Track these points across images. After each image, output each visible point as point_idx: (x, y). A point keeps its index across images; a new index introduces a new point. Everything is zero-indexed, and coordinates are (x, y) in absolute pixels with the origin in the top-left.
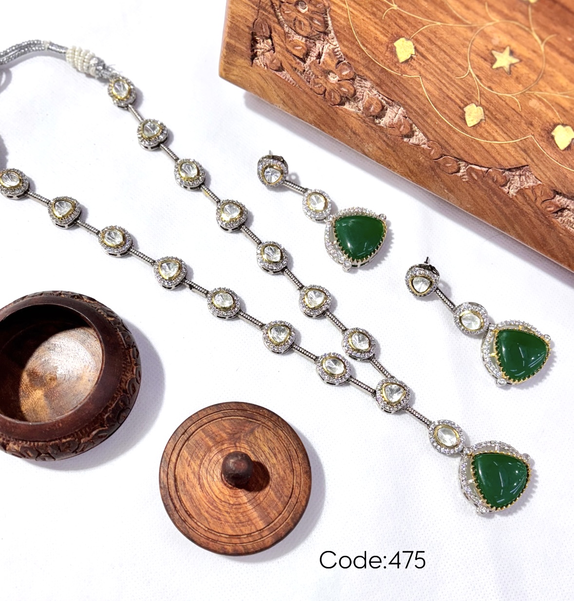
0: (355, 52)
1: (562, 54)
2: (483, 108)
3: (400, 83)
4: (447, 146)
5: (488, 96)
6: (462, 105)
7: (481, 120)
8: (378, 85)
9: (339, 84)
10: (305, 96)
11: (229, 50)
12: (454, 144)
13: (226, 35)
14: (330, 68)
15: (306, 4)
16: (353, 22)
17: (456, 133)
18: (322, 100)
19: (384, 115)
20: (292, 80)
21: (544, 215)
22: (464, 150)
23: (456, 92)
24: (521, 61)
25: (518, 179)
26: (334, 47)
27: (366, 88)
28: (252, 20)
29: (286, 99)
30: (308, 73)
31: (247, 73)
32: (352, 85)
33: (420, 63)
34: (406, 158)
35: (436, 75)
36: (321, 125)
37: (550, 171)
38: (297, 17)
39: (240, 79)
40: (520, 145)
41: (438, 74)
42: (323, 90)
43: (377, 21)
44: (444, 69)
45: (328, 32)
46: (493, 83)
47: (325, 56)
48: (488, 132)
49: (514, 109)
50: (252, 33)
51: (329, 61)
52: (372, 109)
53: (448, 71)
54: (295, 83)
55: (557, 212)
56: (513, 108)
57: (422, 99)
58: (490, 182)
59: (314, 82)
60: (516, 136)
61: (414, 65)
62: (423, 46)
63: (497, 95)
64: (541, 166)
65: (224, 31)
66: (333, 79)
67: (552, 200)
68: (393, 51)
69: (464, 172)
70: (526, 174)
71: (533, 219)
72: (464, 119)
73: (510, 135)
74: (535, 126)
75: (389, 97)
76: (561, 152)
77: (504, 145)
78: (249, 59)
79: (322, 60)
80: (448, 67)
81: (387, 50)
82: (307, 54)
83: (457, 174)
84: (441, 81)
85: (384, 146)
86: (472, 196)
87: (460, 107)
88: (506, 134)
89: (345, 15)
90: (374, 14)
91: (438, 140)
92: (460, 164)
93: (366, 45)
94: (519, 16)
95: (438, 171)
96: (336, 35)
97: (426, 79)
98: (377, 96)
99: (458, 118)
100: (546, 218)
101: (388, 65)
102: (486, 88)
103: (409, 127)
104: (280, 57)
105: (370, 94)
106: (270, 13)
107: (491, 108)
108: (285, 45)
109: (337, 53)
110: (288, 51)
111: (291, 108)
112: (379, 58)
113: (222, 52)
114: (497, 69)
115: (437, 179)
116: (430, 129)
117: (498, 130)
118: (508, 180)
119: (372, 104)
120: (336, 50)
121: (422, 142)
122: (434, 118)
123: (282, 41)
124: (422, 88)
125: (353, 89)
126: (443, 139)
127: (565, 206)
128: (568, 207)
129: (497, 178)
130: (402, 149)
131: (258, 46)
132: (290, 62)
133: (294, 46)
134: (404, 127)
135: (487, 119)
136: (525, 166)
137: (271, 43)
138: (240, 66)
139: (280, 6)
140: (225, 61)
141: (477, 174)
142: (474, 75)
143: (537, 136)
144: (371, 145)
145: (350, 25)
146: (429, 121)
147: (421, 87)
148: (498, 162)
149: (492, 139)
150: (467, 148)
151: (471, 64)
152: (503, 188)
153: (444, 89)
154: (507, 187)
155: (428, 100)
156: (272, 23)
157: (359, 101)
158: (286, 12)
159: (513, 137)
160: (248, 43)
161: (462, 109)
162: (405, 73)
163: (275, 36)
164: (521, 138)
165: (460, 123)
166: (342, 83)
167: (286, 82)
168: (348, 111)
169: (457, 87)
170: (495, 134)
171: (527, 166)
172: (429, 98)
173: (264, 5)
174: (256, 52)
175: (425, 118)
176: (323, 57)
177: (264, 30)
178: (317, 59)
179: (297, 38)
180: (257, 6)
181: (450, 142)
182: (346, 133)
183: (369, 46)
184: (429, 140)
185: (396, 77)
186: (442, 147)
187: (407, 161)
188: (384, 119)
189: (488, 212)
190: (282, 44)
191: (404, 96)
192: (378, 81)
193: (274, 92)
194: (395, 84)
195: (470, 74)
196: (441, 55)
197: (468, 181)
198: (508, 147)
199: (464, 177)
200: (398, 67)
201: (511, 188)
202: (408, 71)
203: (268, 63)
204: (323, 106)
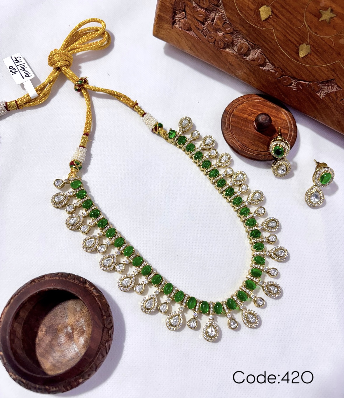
0: (235, 16)
2: (310, 46)
3: (261, 33)
4: (286, 70)
5: (314, 38)
6: (298, 45)
7: (309, 53)
8: (247, 35)
9: (224, 36)
10: (203, 44)
11: (159, 19)
12: (290, 69)
13: (158, 10)
14: (219, 27)
17: (292, 62)
18: (213, 46)
19: (249, 54)
20: (196, 35)
21: (341, 109)
22: (295, 72)
23: (294, 37)
24: (337, 15)
25: (327, 88)
26: (222, 14)
27: (240, 38)
29: (192, 47)
30: (205, 30)
31: (170, 33)
32: (232, 36)
33: (274, 20)
34: (260, 78)
35: (283, 27)
36: (212, 61)
39: (165, 36)
40: (331, 67)
41: (285, 27)
42: (214, 40)
44: (289, 23)
45: (220, 5)
46: (318, 30)
47: (216, 20)
48: (312, 60)
49: (329, 46)
50: (174, 8)
51: (219, 22)
52: (242, 50)
53: (291, 24)
54: (198, 37)
56: (329, 44)
57: (273, 43)
58: (310, 90)
59: (209, 36)
60: (329, 62)
61: (270, 22)
62: (277, 9)
63: (320, 37)
64: (342, 79)
65: (157, 8)
66: (220, 34)
68: (258, 14)
69: (295, 85)
70: (332, 84)
71: (334, 111)
72: (298, 54)
73: (325, 61)
74: (342, 55)
75: (254, 43)
77: (320, 67)
78: (171, 24)
79: (214, 22)
80: (291, 22)
81: (254, 14)
82: (206, 20)
83: (290, 86)
84: (286, 31)
85: (248, 72)
87: (296, 46)
88: (323, 61)
91: (281, 67)
92: (292, 81)
93: (242, 11)
95: (279, 84)
96: (223, 6)
97: (277, 30)
98: (246, 42)
99: (294, 53)
101: (254, 23)
102: (314, 33)
103: (263, 60)
104: (190, 22)
105: (242, 42)
107: (316, 45)
108: (193, 14)
109: (224, 18)
110: (194, 18)
111: (194, 52)
112: (249, 19)
113: (155, 20)
114: (322, 21)
115: (278, 89)
116: (277, 61)
117: (318, 59)
118: (320, 88)
119: (243, 47)
120: (223, 16)
121: (271, 68)
122: (279, 53)
123: (192, 12)
124: (274, 36)
125: (232, 39)
126: (284, 66)
129: (314, 88)
130: (258, 73)
131: (177, 16)
132: (195, 25)
133: (198, 15)
134: (261, 60)
135: (312, 53)
136: (332, 80)
137: (184, 14)
138: (166, 28)
140: (157, 26)
141: (302, 86)
142: (307, 26)
143: (342, 61)
144: (240, 71)
146: (276, 56)
148: (316, 78)
149: (313, 64)
150: (298, 71)
151: (306, 19)
152: (317, 93)
153: (287, 35)
154: (319, 93)
155: (277, 43)
156: (186, 1)
157: (235, 46)
159: (327, 63)
160: (171, 14)
161: (297, 47)
162: (263, 27)
163: (188, 9)
164: (332, 63)
165: (295, 56)
166: (226, 35)
167: (191, 36)
168: (228, 52)
169: (295, 33)
170: (316, 61)
171: (334, 79)
172: (278, 42)
174: (176, 20)
175: (274, 54)
176: (215, 21)
177: (181, 6)
178: (212, 22)
179: (200, 9)
181: (288, 67)
182: (226, 65)
183: (244, 12)
184: (275, 67)
185: (258, 30)
186: (283, 71)
187: (261, 80)
188: (249, 56)
189: (308, 108)
190: (191, 14)
191: (262, 42)
192: (247, 33)
193: (185, 43)
194: (257, 35)
195: (305, 25)
196: (288, 15)
197: (296, 90)
198: (323, 69)
199: (295, 88)
200: (260, 24)
201: (322, 93)
202: (266, 26)
203: (182, 26)
204: (213, 50)
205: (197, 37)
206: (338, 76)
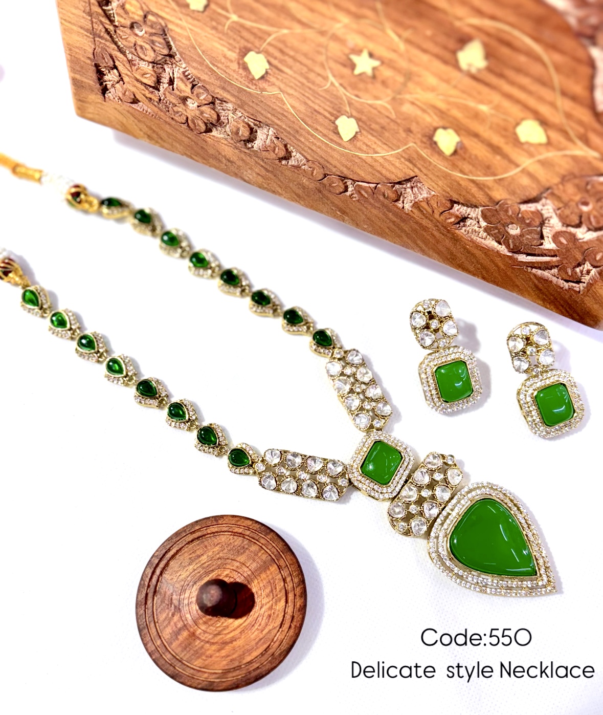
0: (207, 74)
1: (425, 51)
2: (356, 120)
3: (262, 102)
4: (328, 165)
5: (357, 105)
6: (333, 118)
7: (357, 133)
8: (239, 106)
9: (200, 110)
10: (168, 126)
11: (77, 85)
12: (334, 162)
13: (70, 69)
14: (186, 94)
15: (141, 26)
16: (195, 40)
17: (334, 150)
18: (186, 129)
19: (256, 138)
20: (151, 111)
21: (445, 228)
22: (346, 167)
23: (322, 105)
24: (383, 63)
25: (411, 192)
26: (184, 70)
27: (229, 110)
28: (91, 51)
29: (149, 132)
30: (165, 101)
31: (102, 109)
32: (214, 109)
33: (277, 77)
34: (288, 182)
35: (297, 88)
36: (192, 156)
37: (441, 180)
38: (136, 41)
40: (404, 155)
41: (300, 87)
42: (185, 118)
43: (220, 35)
44: (304, 81)
45: (174, 54)
46: (359, 90)
47: (177, 81)
48: (367, 145)
49: (388, 117)
50: (95, 64)
51: (183, 87)
52: (240, 133)
53: (308, 82)
55: (458, 223)
56: (387, 114)
57: (289, 116)
58: (381, 198)
59: (174, 111)
60: (397, 146)
61: (271, 80)
62: (275, 58)
63: (367, 103)
64: (431, 176)
65: (68, 66)
66: (192, 104)
67: (451, 211)
68: (245, 68)
69: (353, 190)
70: (417, 186)
71: (436, 233)
72: (338, 133)
73: (391, 145)
74: (415, 132)
75: (256, 119)
76: (449, 158)
77: (387, 157)
78: (101, 94)
79: (175, 85)
80: (307, 79)
81: (239, 68)
82: (159, 81)
83: (346, 193)
84: (304, 95)
85: (263, 172)
86: (366, 215)
87: (330, 120)
89: (185, 34)
90: (214, 28)
91: (316, 159)
92: (346, 182)
93: (216, 64)
94: (369, 13)
95: (325, 192)
96: (182, 57)
97: (288, 94)
98: (243, 118)
99: (333, 134)
100: (448, 230)
101: (244, 84)
102: (353, 97)
103: (284, 149)
105: (235, 117)
106: (106, 40)
107: (364, 118)
108: (133, 74)
109: (189, 77)
110: (138, 80)
111: (157, 142)
112: (233, 77)
113: (72, 89)
114: (360, 75)
115: (326, 201)
116: (306, 149)
117: (377, 142)
118: (399, 194)
119: (239, 128)
120: (186, 74)
121: (302, 163)
122: (307, 135)
123: (129, 70)
124: (286, 104)
125: (216, 114)
126: (322, 157)
127: (466, 216)
128: (469, 216)
129: (388, 194)
130: (282, 173)
131: (106, 78)
132: (143, 92)
133: (142, 74)
134: (279, 149)
135: (363, 131)
136: (413, 177)
137: (117, 74)
138: (93, 102)
139: (115, 32)
140: (76, 99)
141: (366, 192)
142: (337, 84)
143: (419, 144)
144: (249, 171)
145: (193, 45)
146: (303, 140)
147: (284, 104)
148: (385, 177)
149: (371, 151)
150: (350, 164)
152: (396, 203)
153: (309, 103)
154: (401, 202)
155: (296, 117)
156: (112, 51)
157: (226, 126)
158: (123, 37)
159: (394, 148)
160: (94, 76)
161: (334, 123)
162: (263, 90)
163: (119, 65)
164: (403, 147)
165: (335, 138)
166: (204, 108)
167: (144, 114)
168: (217, 138)
169: (322, 99)
170: (374, 146)
171: (416, 176)
172: (297, 115)
173: (98, 32)
174: (106, 85)
175: (297, 136)
176: (175, 83)
177: (106, 60)
178: (170, 85)
179: (143, 65)
180: (91, 34)
181: (330, 160)
182: (220, 161)
183: (220, 65)
184: (308, 161)
185: (256, 95)
186: (323, 166)
187: (291, 185)
188: (256, 142)
189: (387, 231)
190: (129, 73)
191: (269, 116)
192: (239, 102)
193: (135, 127)
194: (257, 104)
195: (332, 84)
196: (297, 66)
197: (358, 201)
198: (391, 159)
199: (354, 196)
200: (256, 85)
201: (405, 202)
202: (266, 87)
203: (121, 95)
204: (189, 136)
205: (153, 115)
206: (421, 171)
